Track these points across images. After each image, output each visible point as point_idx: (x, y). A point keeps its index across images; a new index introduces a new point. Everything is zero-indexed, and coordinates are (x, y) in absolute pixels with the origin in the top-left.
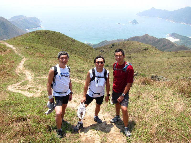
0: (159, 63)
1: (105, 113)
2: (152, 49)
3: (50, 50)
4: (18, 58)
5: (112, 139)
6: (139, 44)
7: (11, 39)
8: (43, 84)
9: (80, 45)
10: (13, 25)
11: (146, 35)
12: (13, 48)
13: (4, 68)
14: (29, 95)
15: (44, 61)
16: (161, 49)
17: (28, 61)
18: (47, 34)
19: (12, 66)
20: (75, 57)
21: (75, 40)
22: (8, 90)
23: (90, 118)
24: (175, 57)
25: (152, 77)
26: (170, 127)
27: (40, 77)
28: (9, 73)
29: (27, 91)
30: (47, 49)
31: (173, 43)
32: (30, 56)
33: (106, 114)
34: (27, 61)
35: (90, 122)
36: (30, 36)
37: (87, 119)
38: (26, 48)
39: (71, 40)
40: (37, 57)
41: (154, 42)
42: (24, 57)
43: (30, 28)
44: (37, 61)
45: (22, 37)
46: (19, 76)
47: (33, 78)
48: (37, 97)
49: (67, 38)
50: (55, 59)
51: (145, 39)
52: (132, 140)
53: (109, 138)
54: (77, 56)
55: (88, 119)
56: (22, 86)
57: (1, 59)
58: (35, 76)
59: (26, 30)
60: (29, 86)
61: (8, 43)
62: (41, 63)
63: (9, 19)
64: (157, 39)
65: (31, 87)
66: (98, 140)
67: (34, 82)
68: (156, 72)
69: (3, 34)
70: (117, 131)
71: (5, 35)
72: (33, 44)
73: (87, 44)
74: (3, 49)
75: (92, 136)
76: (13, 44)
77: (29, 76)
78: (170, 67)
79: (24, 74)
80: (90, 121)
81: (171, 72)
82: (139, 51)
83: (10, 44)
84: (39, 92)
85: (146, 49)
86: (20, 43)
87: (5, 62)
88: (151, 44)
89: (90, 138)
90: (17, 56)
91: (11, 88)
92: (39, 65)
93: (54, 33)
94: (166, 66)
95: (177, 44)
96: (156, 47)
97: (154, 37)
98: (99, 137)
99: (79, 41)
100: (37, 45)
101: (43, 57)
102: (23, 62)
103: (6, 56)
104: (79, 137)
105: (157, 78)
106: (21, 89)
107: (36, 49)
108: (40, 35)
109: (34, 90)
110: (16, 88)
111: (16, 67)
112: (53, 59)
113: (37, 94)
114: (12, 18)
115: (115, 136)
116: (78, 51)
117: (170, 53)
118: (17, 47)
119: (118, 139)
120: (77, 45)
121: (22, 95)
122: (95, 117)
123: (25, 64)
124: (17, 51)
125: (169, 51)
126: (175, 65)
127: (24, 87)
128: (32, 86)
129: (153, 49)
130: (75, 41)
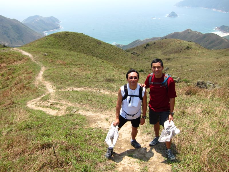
0: (205, 65)
1: (144, 135)
2: (196, 47)
3: (72, 56)
4: (36, 67)
5: (155, 168)
6: (180, 42)
7: (27, 44)
8: (67, 98)
9: (108, 48)
10: (28, 28)
11: (188, 30)
12: (30, 56)
13: (21, 80)
14: (52, 112)
15: (66, 70)
16: (208, 47)
17: (48, 71)
18: (68, 37)
19: (30, 77)
20: (102, 63)
21: (101, 41)
22: (28, 107)
23: (126, 141)
24: (226, 57)
25: (198, 84)
26: (225, 152)
27: (63, 89)
28: (27, 86)
29: (49, 108)
30: (69, 54)
31: (223, 38)
32: (50, 64)
33: (145, 137)
34: (46, 70)
35: (126, 147)
36: (48, 40)
37: (122, 144)
38: (45, 55)
39: (97, 42)
40: (58, 65)
41: (198, 38)
42: (43, 66)
43: (47, 30)
44: (59, 70)
45: (39, 41)
46: (39, 89)
47: (54, 91)
48: (62, 116)
49: (91, 40)
50: (78, 66)
51: (187, 35)
52: (179, 169)
53: (151, 167)
54: (105, 61)
55: (124, 143)
56: (43, 102)
57: (17, 70)
58: (57, 89)
59: (43, 32)
60: (52, 101)
61: (23, 50)
62: (63, 72)
63: (23, 21)
64: (202, 34)
65: (53, 103)
66: (138, 170)
67: (56, 96)
68: (202, 76)
69: (17, 39)
70: (160, 158)
71: (19, 40)
72: (52, 49)
73: (116, 45)
74: (18, 57)
75: (130, 165)
76: (29, 51)
77: (50, 89)
78: (220, 69)
79: (45, 87)
80: (127, 145)
81: (221, 76)
82: (179, 51)
83: (26, 51)
84: (63, 109)
85: (188, 48)
86: (37, 50)
87: (21, 73)
88: (194, 41)
89: (128, 168)
90: (35, 65)
91: (31, 105)
92: (60, 75)
93: (75, 35)
94: (215, 68)
95: (227, 39)
96: (201, 44)
97: (198, 32)
98: (139, 167)
99: (106, 43)
100: (57, 50)
101: (65, 64)
102: (43, 72)
103: (22, 66)
104: (115, 168)
105: (204, 84)
106: (42, 105)
107: (57, 56)
108: (60, 37)
109: (58, 106)
110: (36, 104)
111: (34, 79)
112: (76, 66)
113: (61, 111)
114: (27, 20)
115: (157, 164)
116: (105, 54)
117: (218, 51)
118: (34, 54)
119: (162, 169)
120: (104, 48)
121: (44, 113)
122: (132, 140)
123: (45, 75)
124: (34, 59)
125: (217, 49)
126: (226, 66)
127: (45, 102)
128: (55, 101)
129: (198, 48)
130: (101, 43)
